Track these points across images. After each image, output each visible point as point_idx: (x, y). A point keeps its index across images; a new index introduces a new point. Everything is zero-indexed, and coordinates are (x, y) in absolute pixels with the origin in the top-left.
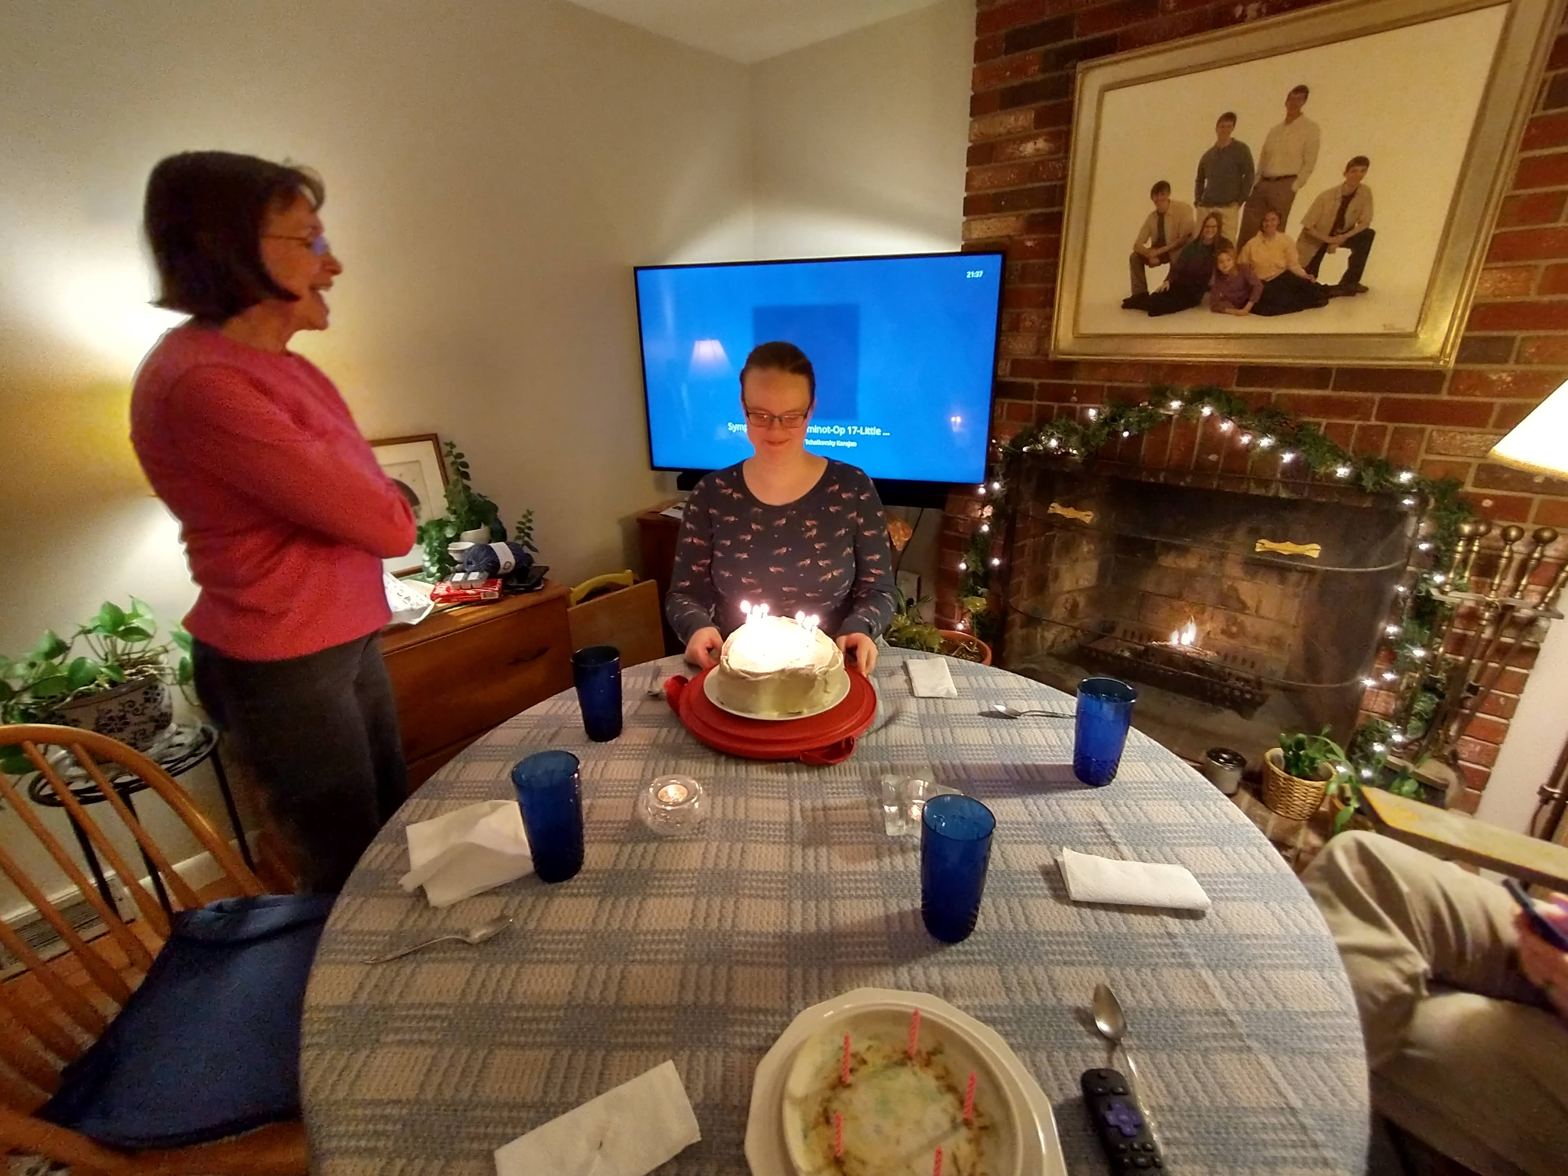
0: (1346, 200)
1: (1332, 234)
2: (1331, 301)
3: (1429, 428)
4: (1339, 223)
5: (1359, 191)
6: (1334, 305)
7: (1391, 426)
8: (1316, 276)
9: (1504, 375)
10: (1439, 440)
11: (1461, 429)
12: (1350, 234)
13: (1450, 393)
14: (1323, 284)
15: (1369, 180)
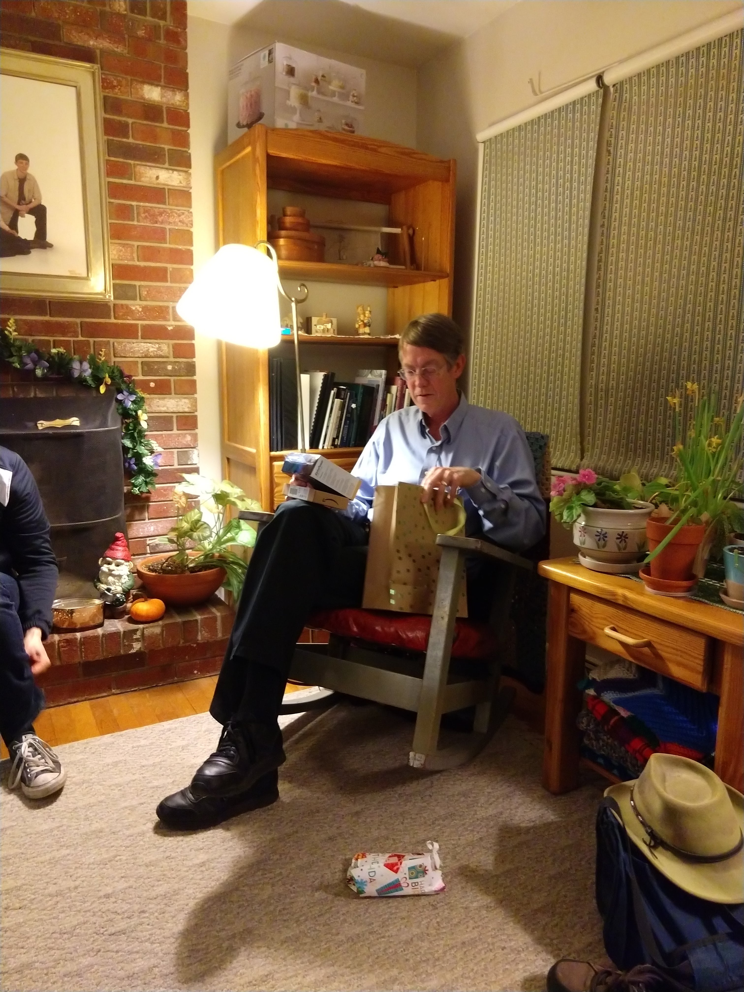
0: (22, 181)
1: (19, 204)
2: (32, 250)
3: (112, 340)
4: (22, 198)
5: (28, 177)
6: (35, 253)
7: (92, 340)
8: (17, 232)
9: (138, 307)
10: (119, 347)
11: (127, 340)
12: (31, 206)
13: (115, 318)
14: (23, 238)
15: (32, 170)
